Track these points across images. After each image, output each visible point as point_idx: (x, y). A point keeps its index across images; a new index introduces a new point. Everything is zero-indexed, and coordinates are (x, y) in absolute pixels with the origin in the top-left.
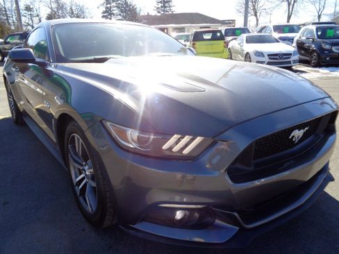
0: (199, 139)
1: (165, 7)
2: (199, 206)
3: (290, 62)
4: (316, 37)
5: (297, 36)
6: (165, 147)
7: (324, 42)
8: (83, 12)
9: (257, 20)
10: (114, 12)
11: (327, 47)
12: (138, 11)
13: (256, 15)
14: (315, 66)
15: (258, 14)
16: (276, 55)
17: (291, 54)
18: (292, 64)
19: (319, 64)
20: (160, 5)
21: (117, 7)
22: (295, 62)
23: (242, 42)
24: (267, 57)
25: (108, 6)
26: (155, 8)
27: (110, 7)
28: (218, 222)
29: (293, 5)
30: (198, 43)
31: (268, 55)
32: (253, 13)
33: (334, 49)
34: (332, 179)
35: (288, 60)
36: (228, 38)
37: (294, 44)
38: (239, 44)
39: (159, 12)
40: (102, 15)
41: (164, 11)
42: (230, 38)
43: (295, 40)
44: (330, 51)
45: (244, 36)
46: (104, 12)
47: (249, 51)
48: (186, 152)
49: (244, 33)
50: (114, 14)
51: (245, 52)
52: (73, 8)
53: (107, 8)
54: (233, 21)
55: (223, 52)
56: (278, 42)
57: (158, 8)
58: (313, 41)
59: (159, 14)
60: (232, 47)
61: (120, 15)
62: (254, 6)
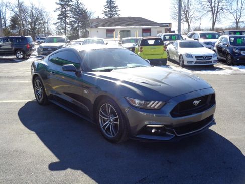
0: (160, 102)
1: (111, 11)
2: (161, 126)
3: (211, 62)
4: (229, 44)
5: (217, 41)
6: (148, 105)
7: (235, 48)
8: (42, 15)
9: (189, 25)
10: (68, 15)
11: (237, 51)
12: (89, 14)
13: (187, 21)
14: (230, 65)
15: (189, 21)
16: (201, 57)
17: (212, 56)
18: (213, 64)
19: (233, 64)
20: (108, 9)
21: (70, 10)
22: (215, 62)
23: (177, 47)
24: (195, 58)
25: (63, 10)
26: (103, 12)
27: (65, 11)
28: (167, 133)
29: (217, 14)
30: (144, 48)
31: (196, 57)
32: (185, 20)
33: (242, 53)
34: (215, 124)
35: (210, 60)
36: (167, 42)
37: (215, 48)
38: (174, 48)
39: (106, 15)
40: (58, 17)
41: (111, 14)
42: (168, 42)
43: (216, 44)
44: (240, 54)
45: (178, 42)
46: (59, 15)
47: (182, 54)
48: (156, 107)
49: (178, 39)
50: (68, 16)
51: (179, 54)
52: (34, 12)
53: (62, 11)
54: (169, 23)
55: (163, 54)
56: (203, 47)
57: (106, 12)
58: (228, 47)
59: (107, 17)
60: (170, 49)
61: (73, 17)
62: (186, 14)
